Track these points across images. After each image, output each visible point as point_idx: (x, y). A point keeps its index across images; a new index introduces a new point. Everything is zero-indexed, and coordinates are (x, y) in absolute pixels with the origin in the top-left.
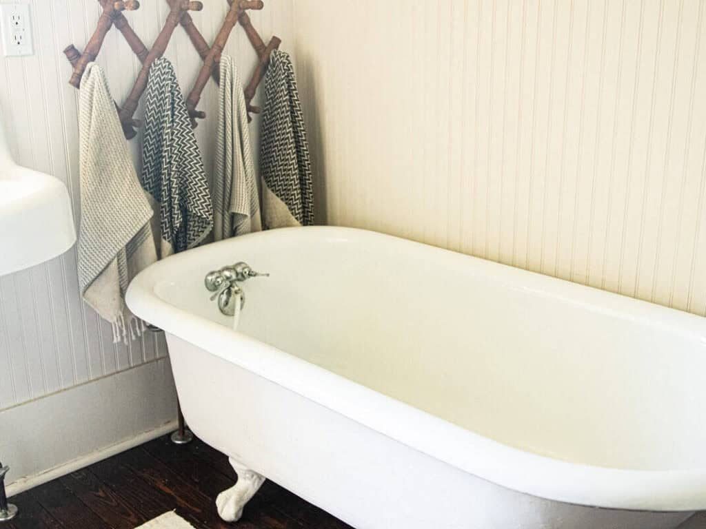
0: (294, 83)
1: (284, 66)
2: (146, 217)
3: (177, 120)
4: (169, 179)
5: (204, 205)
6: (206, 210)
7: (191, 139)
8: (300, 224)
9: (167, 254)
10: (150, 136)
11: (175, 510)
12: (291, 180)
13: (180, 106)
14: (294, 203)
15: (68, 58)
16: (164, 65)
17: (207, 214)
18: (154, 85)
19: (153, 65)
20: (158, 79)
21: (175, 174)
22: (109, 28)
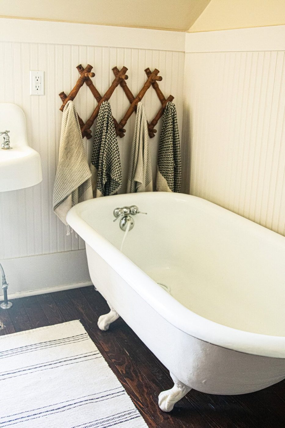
0: (177, 120)
1: (171, 111)
2: (87, 177)
3: (109, 132)
4: (102, 160)
5: (117, 175)
6: (118, 177)
7: (115, 142)
8: (171, 191)
9: (99, 196)
10: (97, 139)
11: (80, 319)
12: (169, 168)
13: (111, 125)
14: (170, 180)
15: (61, 98)
16: (106, 105)
17: (118, 179)
18: (101, 114)
19: (101, 104)
20: (103, 111)
21: (105, 158)
22: (82, 85)
